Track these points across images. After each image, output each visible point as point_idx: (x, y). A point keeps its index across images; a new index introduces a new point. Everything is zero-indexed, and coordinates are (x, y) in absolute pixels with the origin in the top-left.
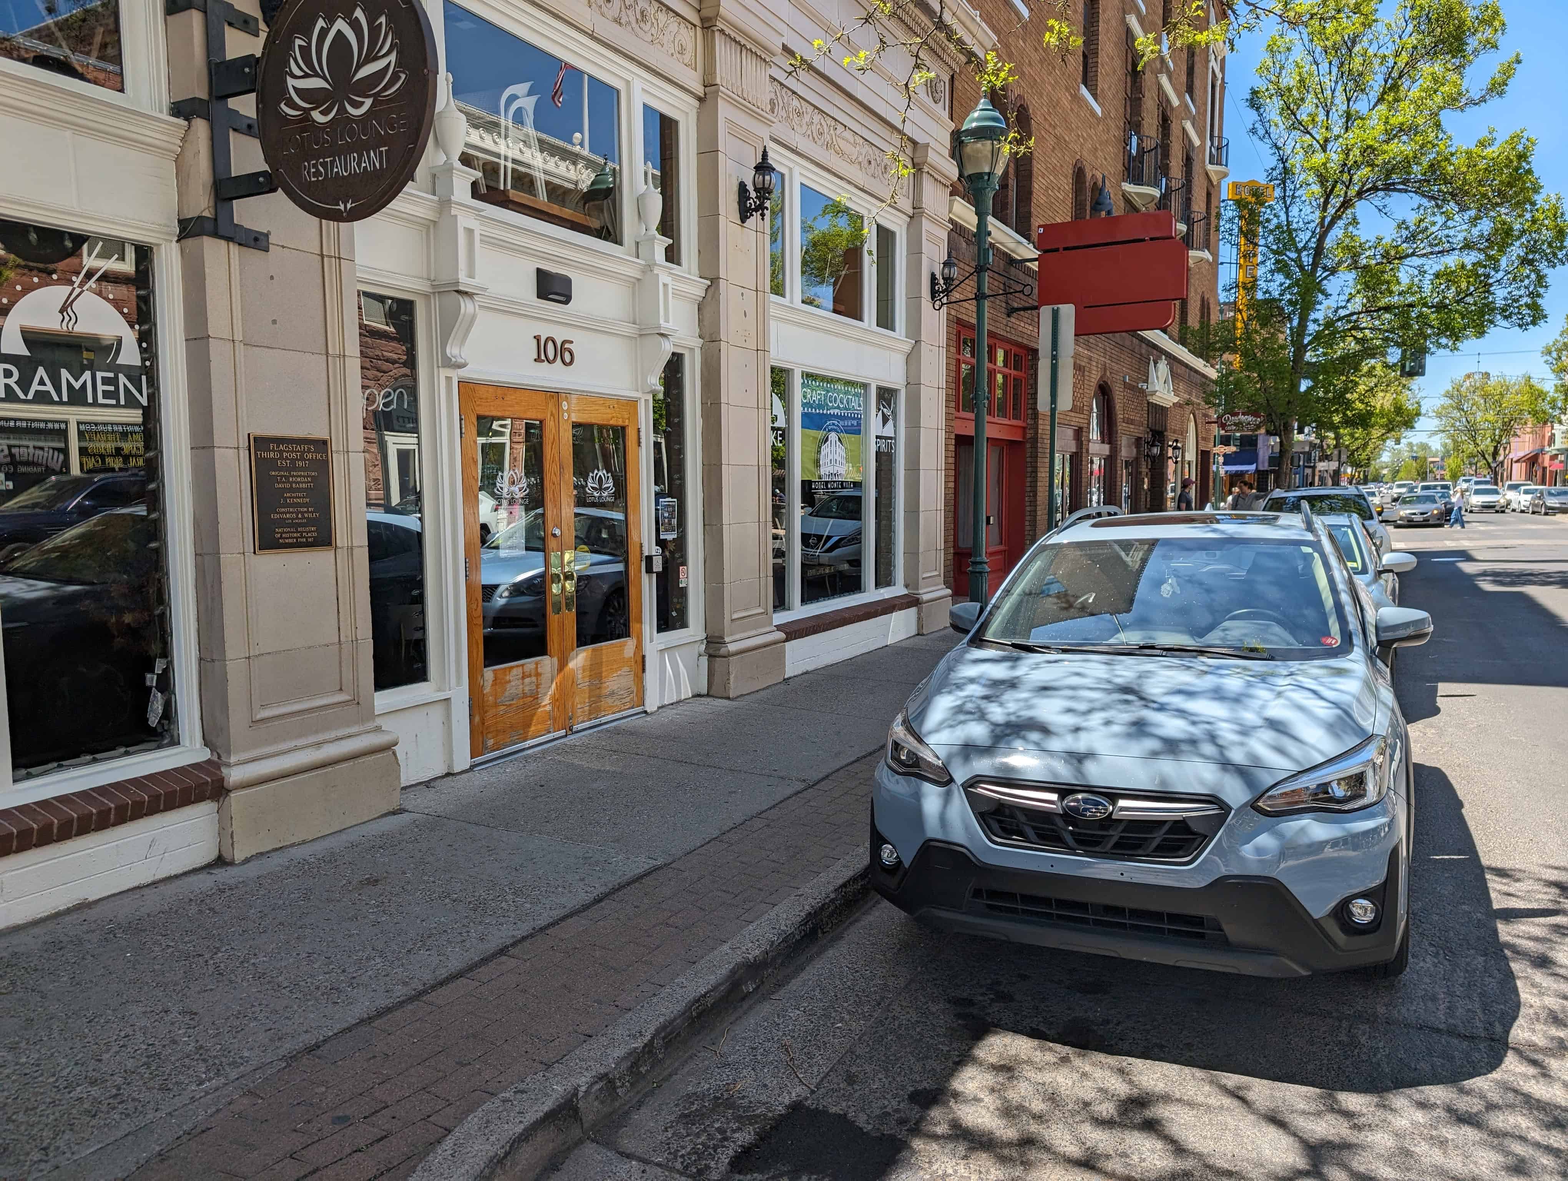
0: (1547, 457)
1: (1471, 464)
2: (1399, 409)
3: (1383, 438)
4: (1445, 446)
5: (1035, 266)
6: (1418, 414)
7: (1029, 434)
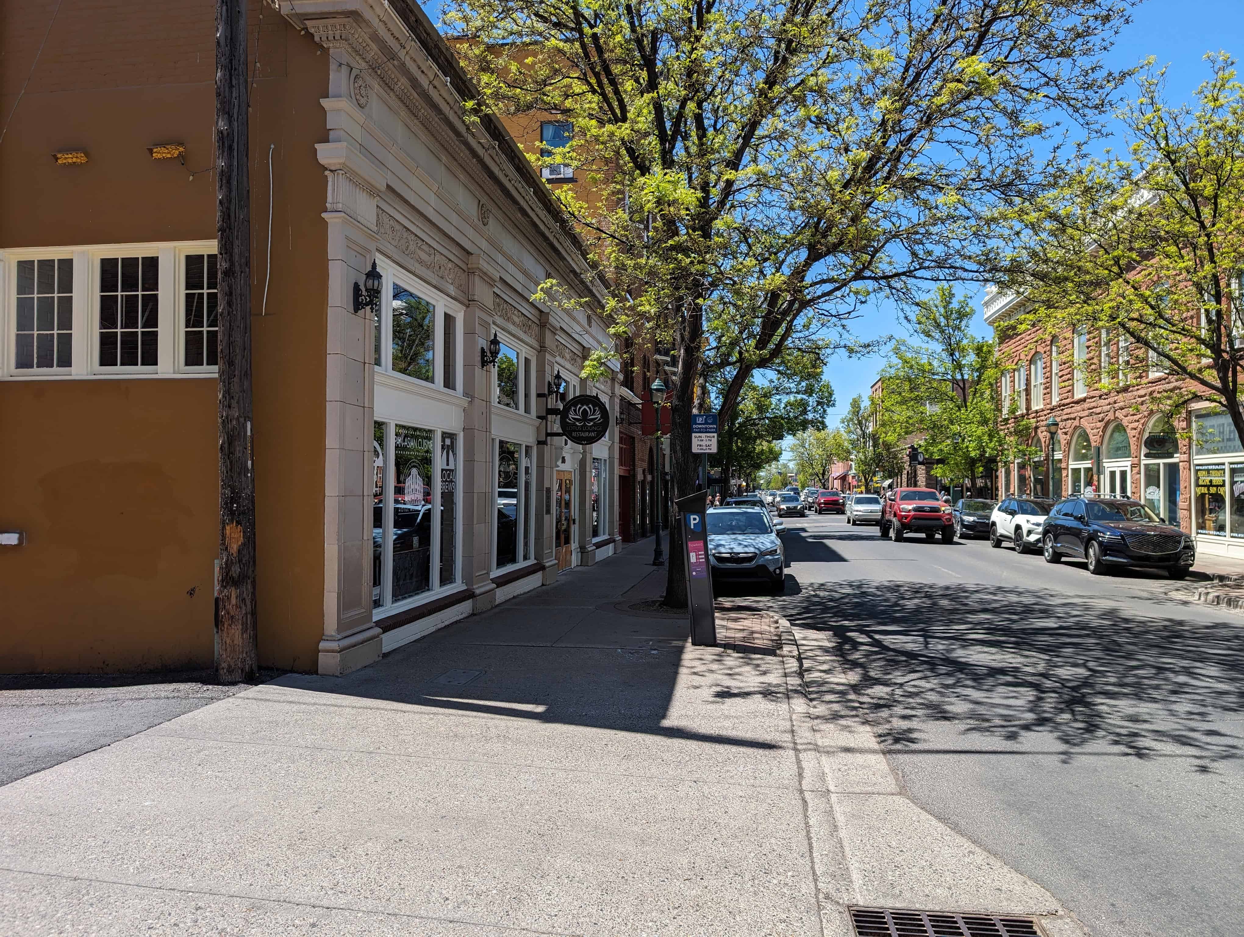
0: (850, 477)
1: (812, 480)
2: (771, 451)
4: (797, 468)
5: (640, 406)
7: (632, 473)
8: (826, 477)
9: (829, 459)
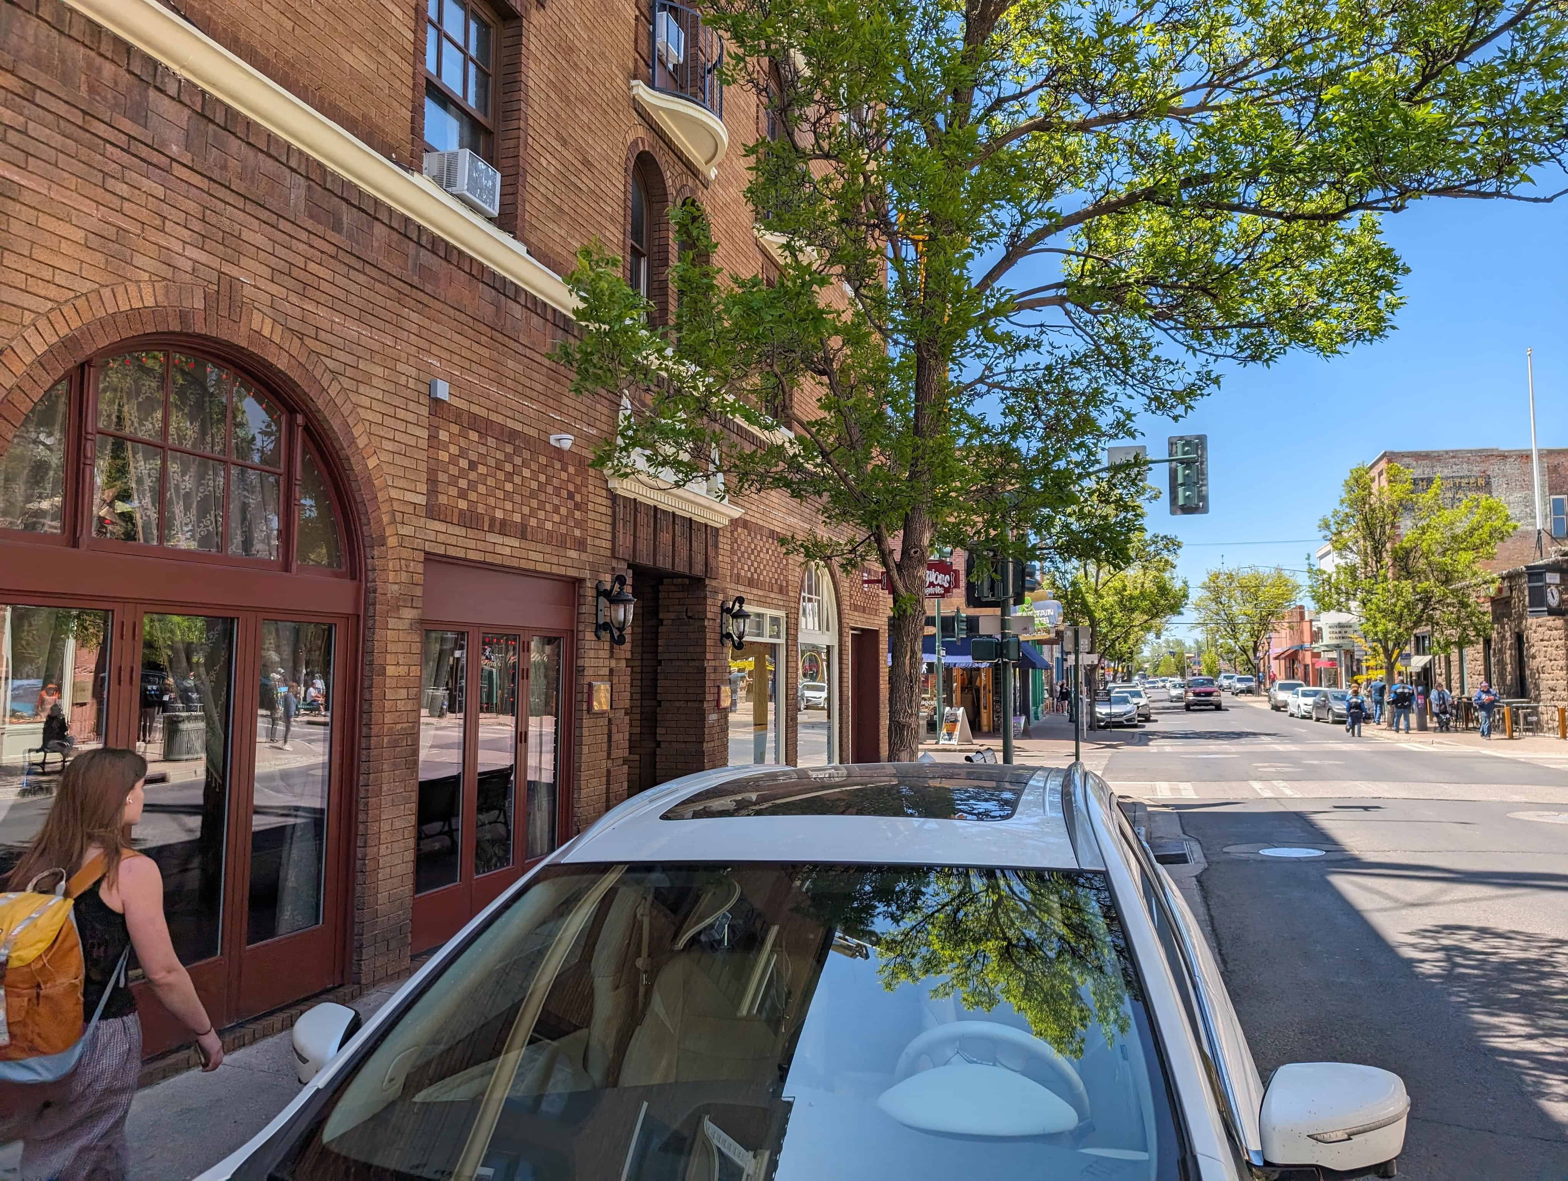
0: (1309, 655)
3: (1145, 628)
4: (1199, 641)
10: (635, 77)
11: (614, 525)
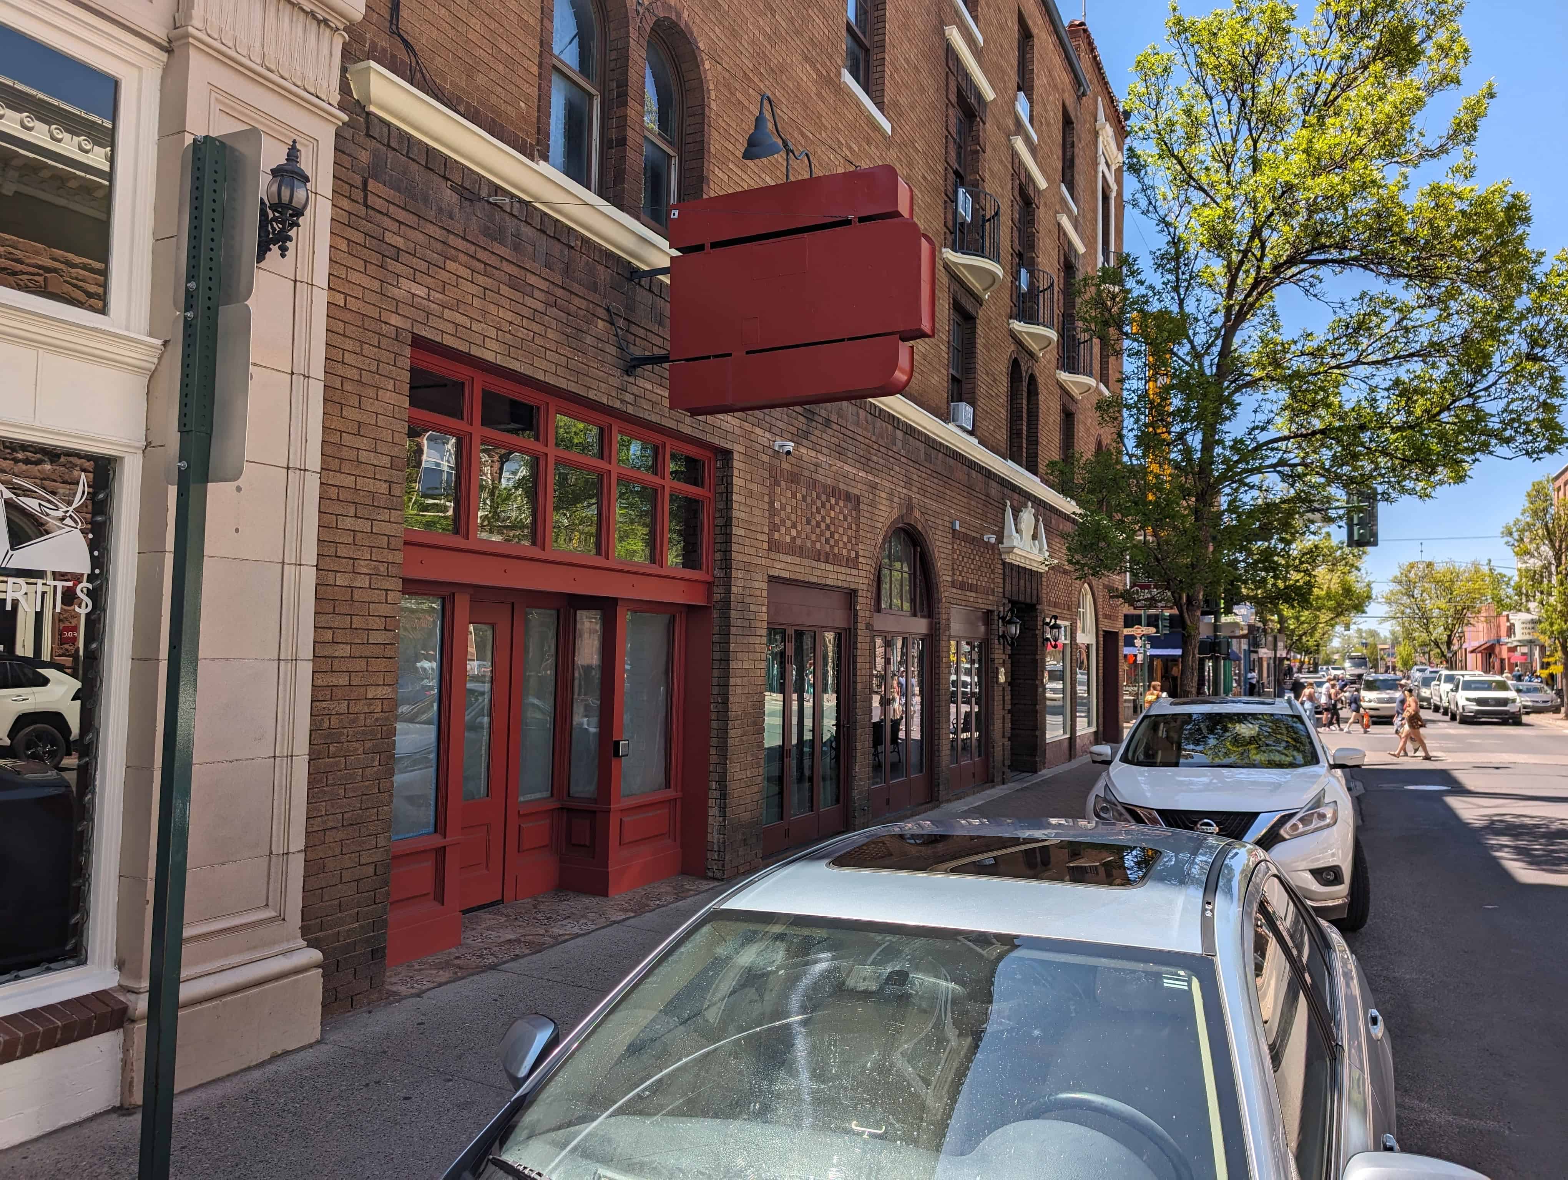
0: (1504, 649)
1: (1424, 653)
2: (1347, 591)
3: (1331, 623)
4: (1393, 633)
6: (1369, 597)
7: (717, 595)
8: (1455, 648)
9: (1460, 617)
10: (1011, 318)
11: (1004, 579)
